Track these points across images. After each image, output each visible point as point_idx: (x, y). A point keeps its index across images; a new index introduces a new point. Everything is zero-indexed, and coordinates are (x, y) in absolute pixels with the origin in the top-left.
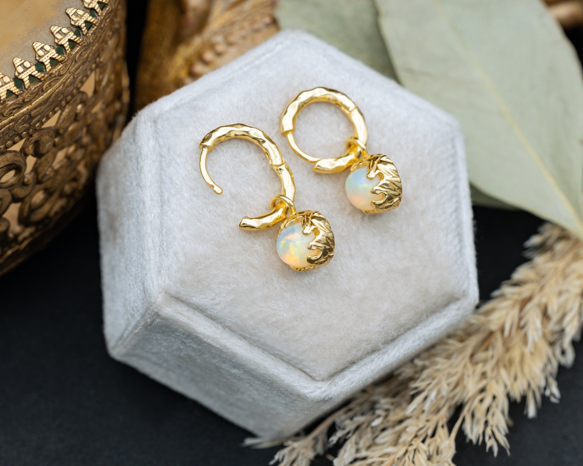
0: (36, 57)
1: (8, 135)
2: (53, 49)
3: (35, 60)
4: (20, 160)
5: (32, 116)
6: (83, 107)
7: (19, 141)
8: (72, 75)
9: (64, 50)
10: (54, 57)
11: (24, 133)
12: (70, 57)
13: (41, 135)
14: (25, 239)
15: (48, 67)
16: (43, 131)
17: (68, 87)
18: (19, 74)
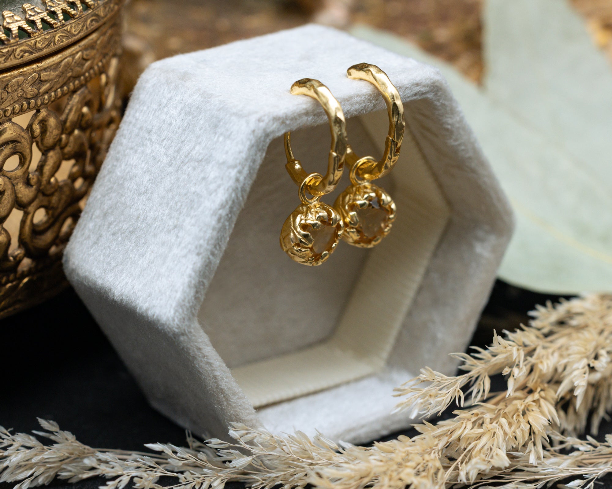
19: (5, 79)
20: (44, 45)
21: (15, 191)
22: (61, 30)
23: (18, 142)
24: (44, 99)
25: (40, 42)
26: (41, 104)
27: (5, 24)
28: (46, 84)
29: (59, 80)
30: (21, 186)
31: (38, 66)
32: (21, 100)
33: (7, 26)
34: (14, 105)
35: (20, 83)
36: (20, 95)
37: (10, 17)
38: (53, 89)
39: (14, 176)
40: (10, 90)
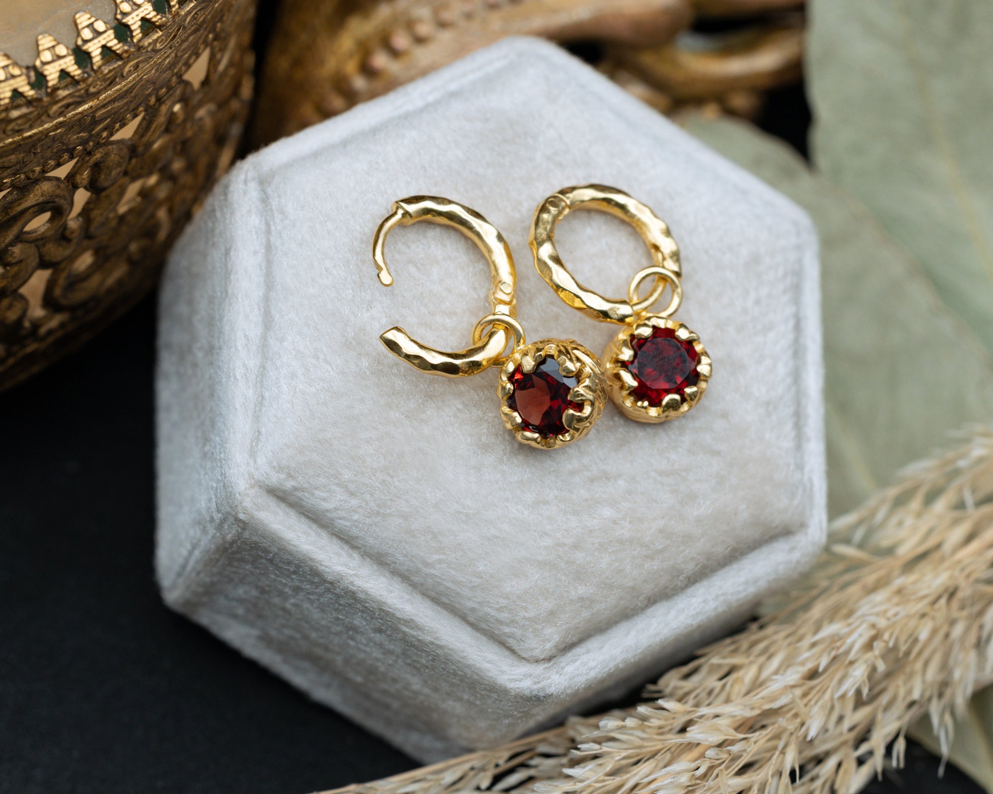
0: (116, 14)
1: (49, 150)
2: (149, 2)
3: (113, 19)
4: (64, 195)
5: (97, 119)
6: (182, 108)
7: (68, 161)
8: (173, 51)
9: (166, 6)
10: (148, 17)
11: (78, 148)
12: (177, 20)
13: (106, 154)
14: (50, 332)
15: (137, 34)
16: (110, 147)
17: (165, 72)
18: (86, 42)
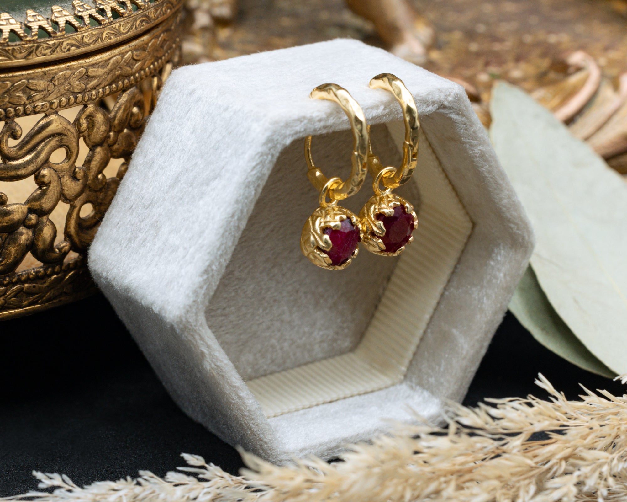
0: (96, 4)
1: (63, 86)
7: (74, 105)
11: (80, 95)
17: (126, 65)
18: (79, 12)
19: (51, 72)
20: (91, 41)
21: (61, 183)
22: (109, 27)
23: (65, 135)
24: (92, 95)
25: (87, 37)
26: (88, 99)
27: (53, 18)
28: (94, 80)
29: (107, 77)
30: (67, 178)
31: (85, 61)
32: (68, 94)
33: (55, 20)
34: (61, 99)
35: (66, 77)
36: (66, 89)
37: (59, 11)
38: (102, 86)
39: (60, 168)
40: (56, 83)
